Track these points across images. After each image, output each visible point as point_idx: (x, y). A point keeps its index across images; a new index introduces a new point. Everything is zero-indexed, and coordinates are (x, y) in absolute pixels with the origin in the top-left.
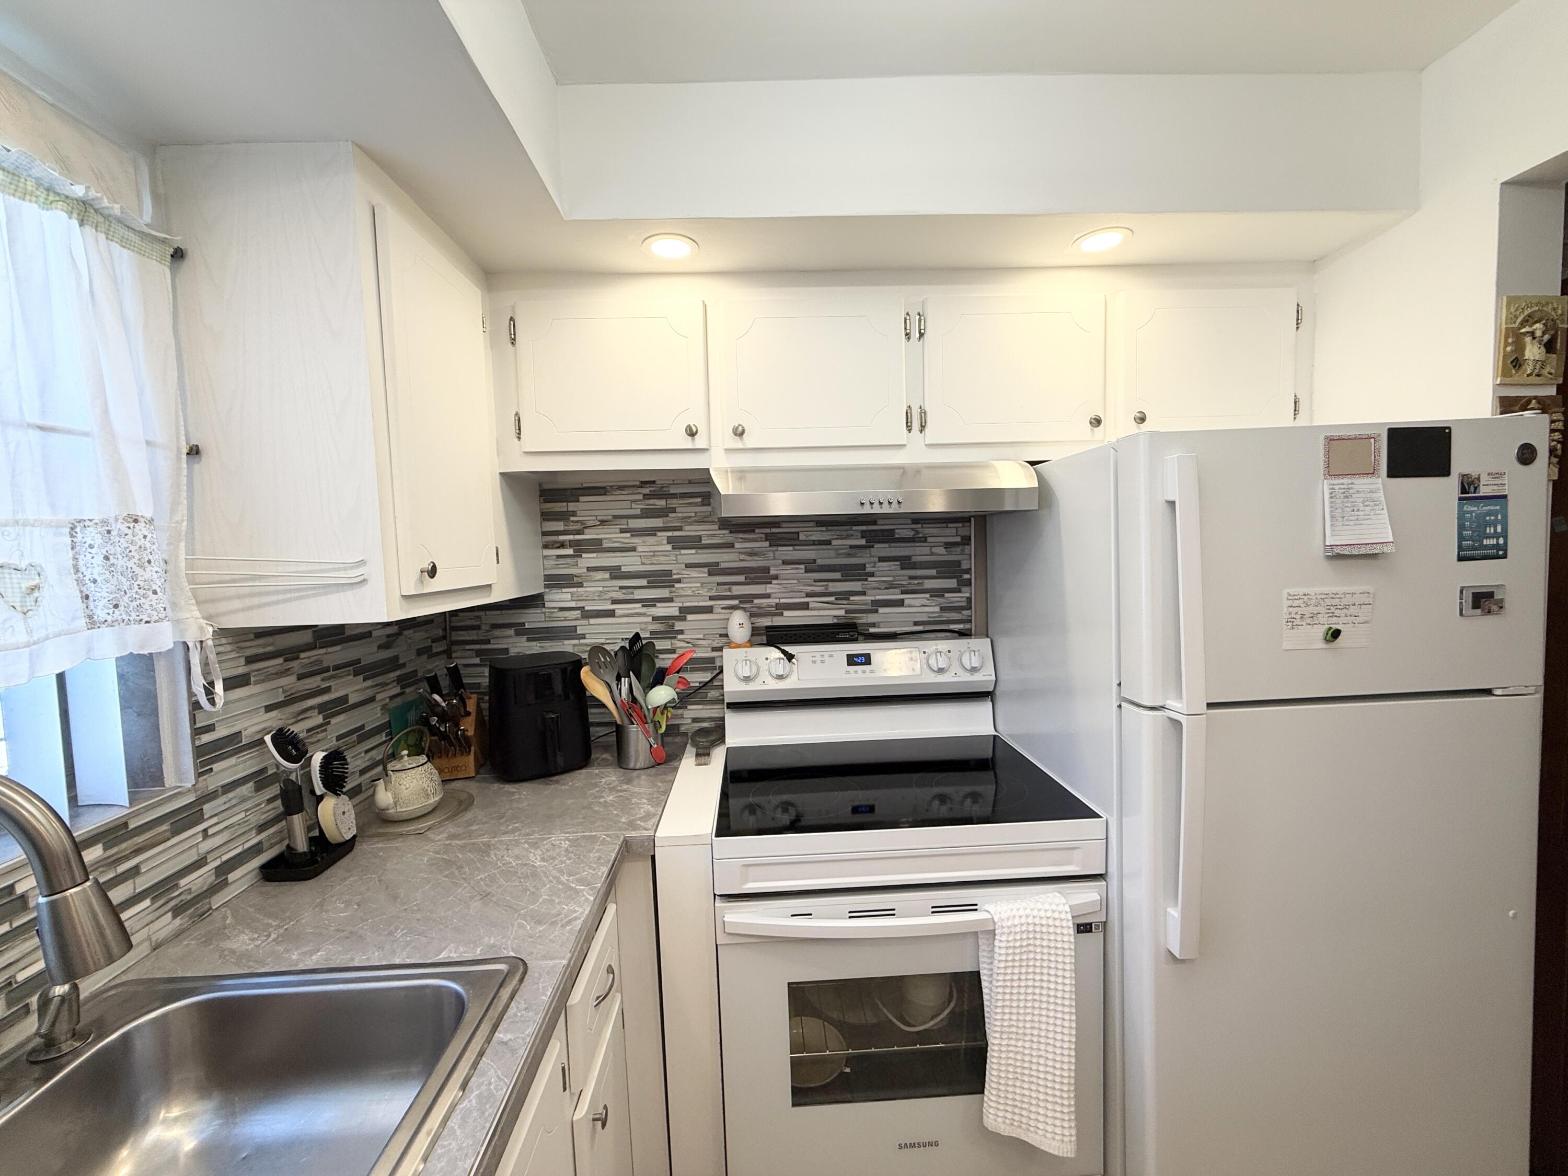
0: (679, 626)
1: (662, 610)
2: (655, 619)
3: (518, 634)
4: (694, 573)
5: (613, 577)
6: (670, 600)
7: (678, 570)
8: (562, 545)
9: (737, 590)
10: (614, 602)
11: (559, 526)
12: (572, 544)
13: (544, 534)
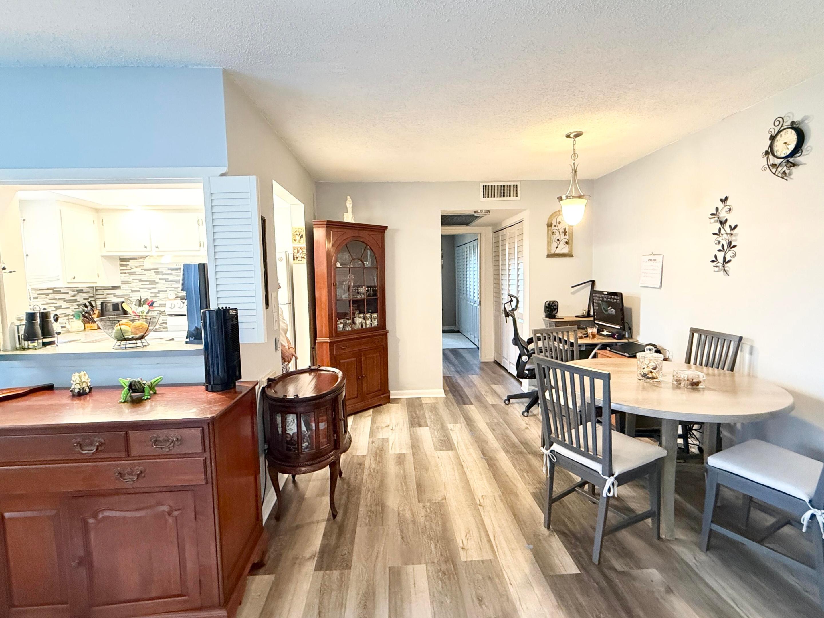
0: (158, 295)
1: (153, 291)
2: (151, 293)
3: (114, 296)
4: (161, 281)
5: (139, 282)
6: (155, 288)
7: (157, 280)
8: (125, 273)
9: (173, 286)
10: (140, 288)
11: (124, 268)
12: (128, 273)
13: (121, 270)
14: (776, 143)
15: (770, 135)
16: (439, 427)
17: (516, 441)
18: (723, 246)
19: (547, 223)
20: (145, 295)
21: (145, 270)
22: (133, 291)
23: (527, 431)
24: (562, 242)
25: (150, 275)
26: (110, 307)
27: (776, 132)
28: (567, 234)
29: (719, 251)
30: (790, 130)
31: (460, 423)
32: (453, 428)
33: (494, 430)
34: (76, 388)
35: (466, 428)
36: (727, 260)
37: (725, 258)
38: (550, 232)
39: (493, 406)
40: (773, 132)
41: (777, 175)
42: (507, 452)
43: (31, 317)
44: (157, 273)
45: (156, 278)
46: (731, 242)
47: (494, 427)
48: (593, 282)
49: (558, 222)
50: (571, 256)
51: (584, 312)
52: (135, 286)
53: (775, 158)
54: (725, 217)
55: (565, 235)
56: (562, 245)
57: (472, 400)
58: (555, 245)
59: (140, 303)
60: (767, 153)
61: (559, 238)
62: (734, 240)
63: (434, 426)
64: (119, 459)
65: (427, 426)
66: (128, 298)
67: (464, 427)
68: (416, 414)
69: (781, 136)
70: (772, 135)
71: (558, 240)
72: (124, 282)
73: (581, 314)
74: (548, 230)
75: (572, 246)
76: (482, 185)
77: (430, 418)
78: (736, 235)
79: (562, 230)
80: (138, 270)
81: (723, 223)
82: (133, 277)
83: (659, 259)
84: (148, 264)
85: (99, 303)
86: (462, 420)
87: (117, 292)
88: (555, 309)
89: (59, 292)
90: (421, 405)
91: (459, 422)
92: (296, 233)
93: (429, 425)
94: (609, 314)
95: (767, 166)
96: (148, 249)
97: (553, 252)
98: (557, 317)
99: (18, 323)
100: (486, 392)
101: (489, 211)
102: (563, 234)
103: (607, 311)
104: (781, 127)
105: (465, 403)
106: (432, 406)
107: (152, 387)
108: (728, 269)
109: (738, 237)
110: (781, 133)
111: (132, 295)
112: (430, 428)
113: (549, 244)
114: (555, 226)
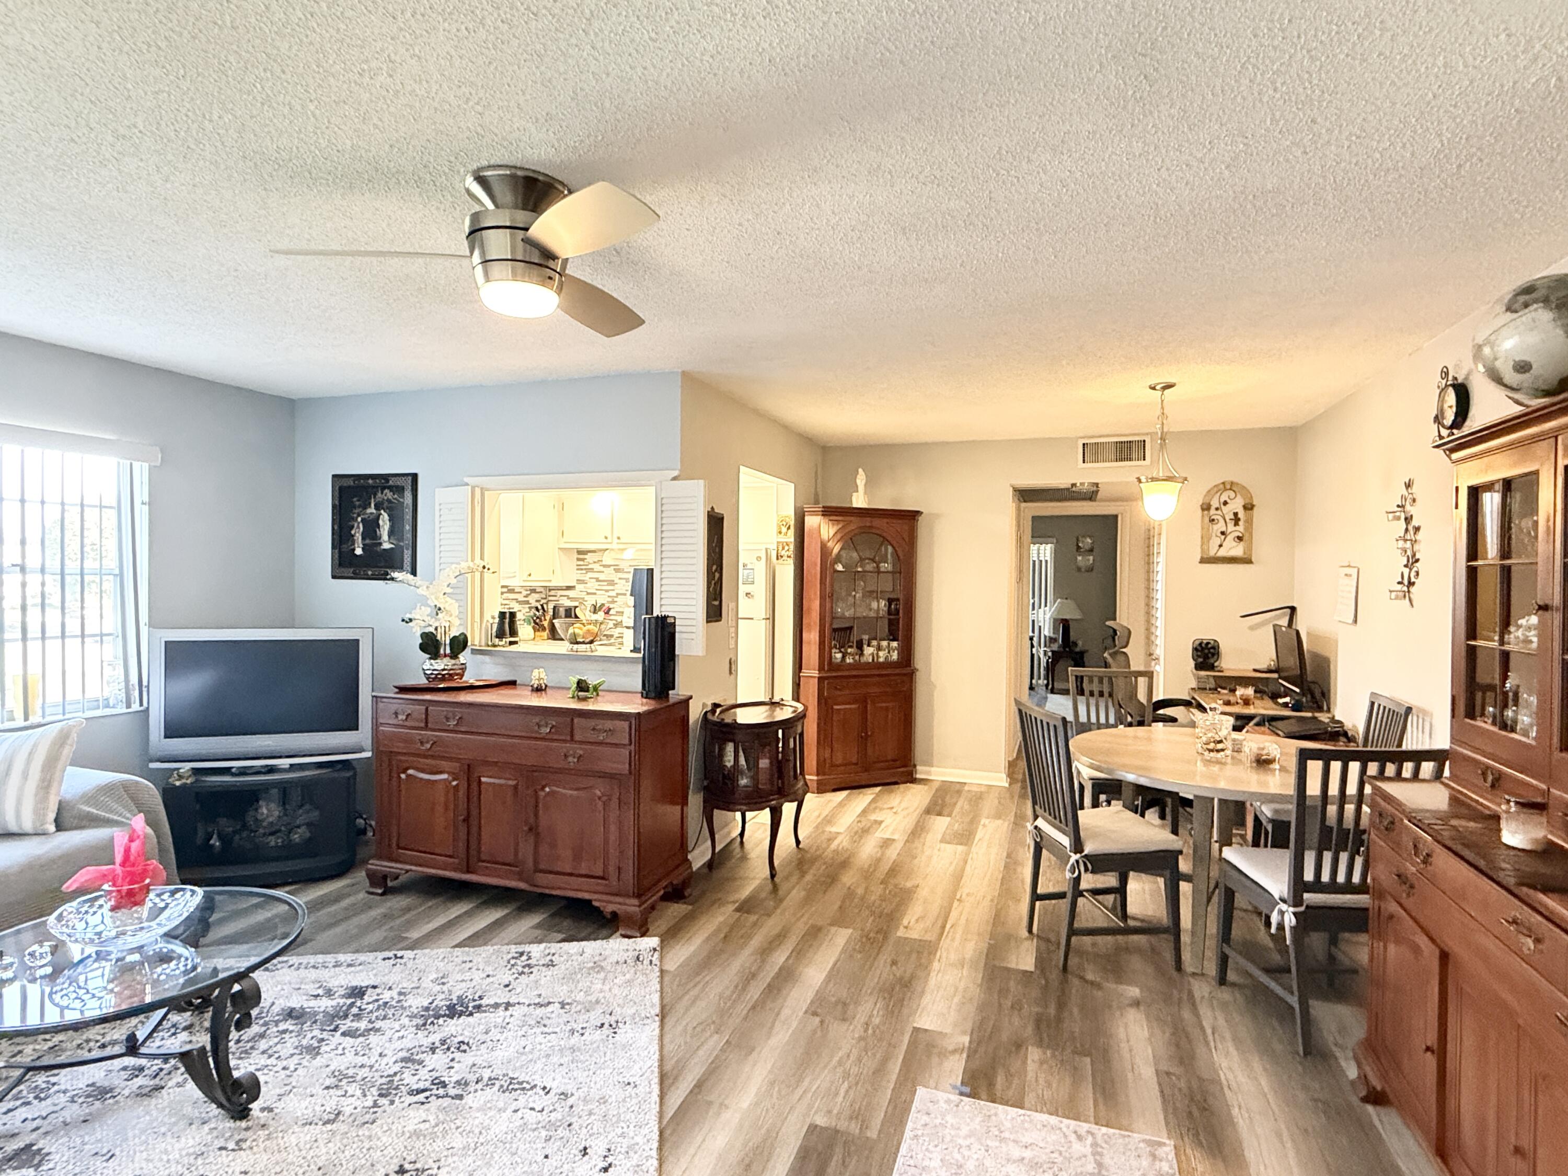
2: (608, 597)
3: (568, 598)
4: (621, 581)
5: (596, 581)
8: (582, 569)
11: (581, 563)
12: (585, 569)
16: (968, 819)
18: (1408, 558)
19: (1201, 503)
20: (602, 599)
21: (604, 566)
22: (588, 594)
24: (1231, 537)
25: (609, 574)
26: (562, 611)
27: (1442, 388)
29: (1405, 566)
30: (1450, 389)
34: (536, 683)
37: (1409, 578)
38: (1207, 519)
43: (502, 615)
44: (617, 570)
45: (615, 577)
46: (1414, 553)
48: (1293, 609)
49: (1222, 500)
50: (1249, 561)
51: (1271, 663)
52: (592, 586)
55: (1236, 524)
56: (1230, 542)
58: (1216, 541)
59: (595, 610)
61: (1224, 529)
62: (1417, 551)
63: (961, 817)
64: (565, 741)
65: (950, 816)
66: (582, 601)
68: (943, 800)
71: (1223, 533)
72: (580, 581)
73: (1262, 667)
74: (1203, 516)
75: (1250, 545)
76: (1081, 442)
78: (1419, 542)
79: (1229, 516)
80: (596, 567)
81: (1408, 521)
82: (590, 575)
83: (1354, 572)
84: (608, 559)
85: (551, 606)
87: (571, 593)
88: (1213, 655)
89: (511, 591)
90: (959, 792)
92: (782, 523)
96: (609, 540)
97: (1212, 553)
98: (1217, 668)
99: (491, 621)
102: (1231, 524)
104: (1446, 382)
106: (975, 795)
107: (596, 689)
108: (1413, 597)
109: (1421, 546)
111: (587, 597)
112: (952, 819)
113: (1205, 539)
114: (1217, 509)
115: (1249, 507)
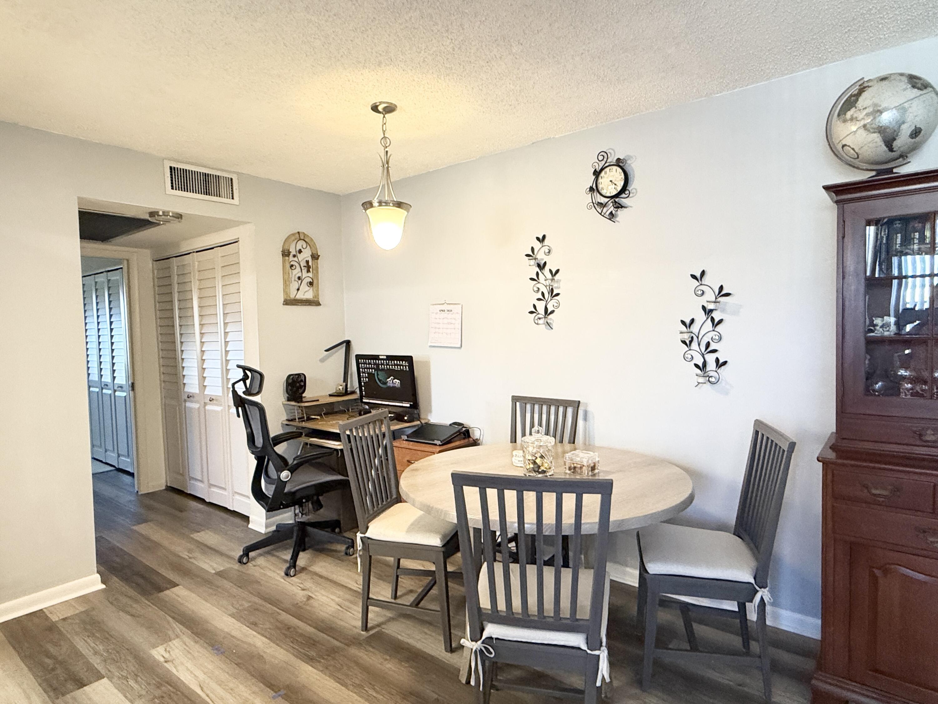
14: (600, 180)
15: (594, 170)
16: (132, 666)
17: (310, 630)
18: (543, 294)
19: (281, 250)
23: (312, 601)
24: (305, 282)
27: (600, 168)
28: (311, 270)
29: (539, 299)
30: (615, 168)
31: (177, 636)
32: (167, 655)
33: (255, 624)
35: (196, 642)
36: (549, 312)
37: (546, 309)
38: (288, 266)
39: (220, 574)
40: (597, 167)
41: (603, 216)
42: (310, 660)
46: (552, 290)
47: (252, 619)
48: (348, 343)
49: (298, 249)
50: (318, 304)
51: (341, 388)
53: (602, 197)
54: (543, 259)
55: (308, 271)
56: (304, 287)
57: (171, 576)
58: (295, 285)
60: (591, 189)
61: (300, 275)
62: (556, 288)
63: (120, 668)
65: (100, 677)
67: (191, 643)
68: (48, 655)
69: (606, 173)
70: (596, 170)
71: (299, 278)
73: (334, 391)
74: (284, 262)
75: (318, 290)
76: (168, 164)
77: (96, 653)
78: (558, 281)
79: (303, 264)
81: (541, 267)
83: (458, 309)
86: (178, 627)
88: (301, 387)
90: (52, 628)
91: (172, 636)
93: (103, 672)
94: (389, 388)
95: (592, 204)
97: (292, 296)
98: (304, 400)
100: (190, 551)
101: (179, 216)
102: (304, 271)
103: (385, 383)
104: (606, 163)
105: (160, 590)
106: (84, 622)
108: (552, 322)
109: (562, 284)
110: (606, 170)
112: (110, 679)
113: (286, 283)
114: (294, 256)
115: (315, 257)
